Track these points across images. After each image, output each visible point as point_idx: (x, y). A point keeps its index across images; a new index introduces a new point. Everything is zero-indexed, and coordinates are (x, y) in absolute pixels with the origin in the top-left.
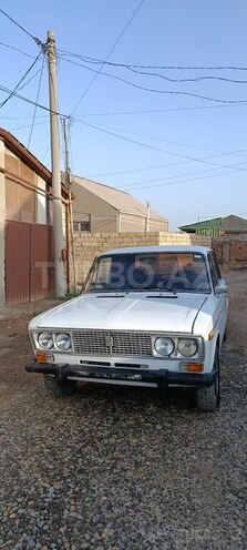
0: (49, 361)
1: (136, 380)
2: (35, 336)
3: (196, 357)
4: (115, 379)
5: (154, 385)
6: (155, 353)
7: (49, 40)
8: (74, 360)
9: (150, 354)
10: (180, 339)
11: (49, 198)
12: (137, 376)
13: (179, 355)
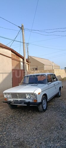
0: (7, 100)
1: (23, 104)
2: (4, 95)
3: (35, 98)
4: (19, 104)
5: (26, 105)
6: (27, 98)
7: (22, 26)
8: (12, 100)
9: (26, 98)
10: (32, 94)
11: (24, 63)
12: (23, 103)
13: (32, 98)
